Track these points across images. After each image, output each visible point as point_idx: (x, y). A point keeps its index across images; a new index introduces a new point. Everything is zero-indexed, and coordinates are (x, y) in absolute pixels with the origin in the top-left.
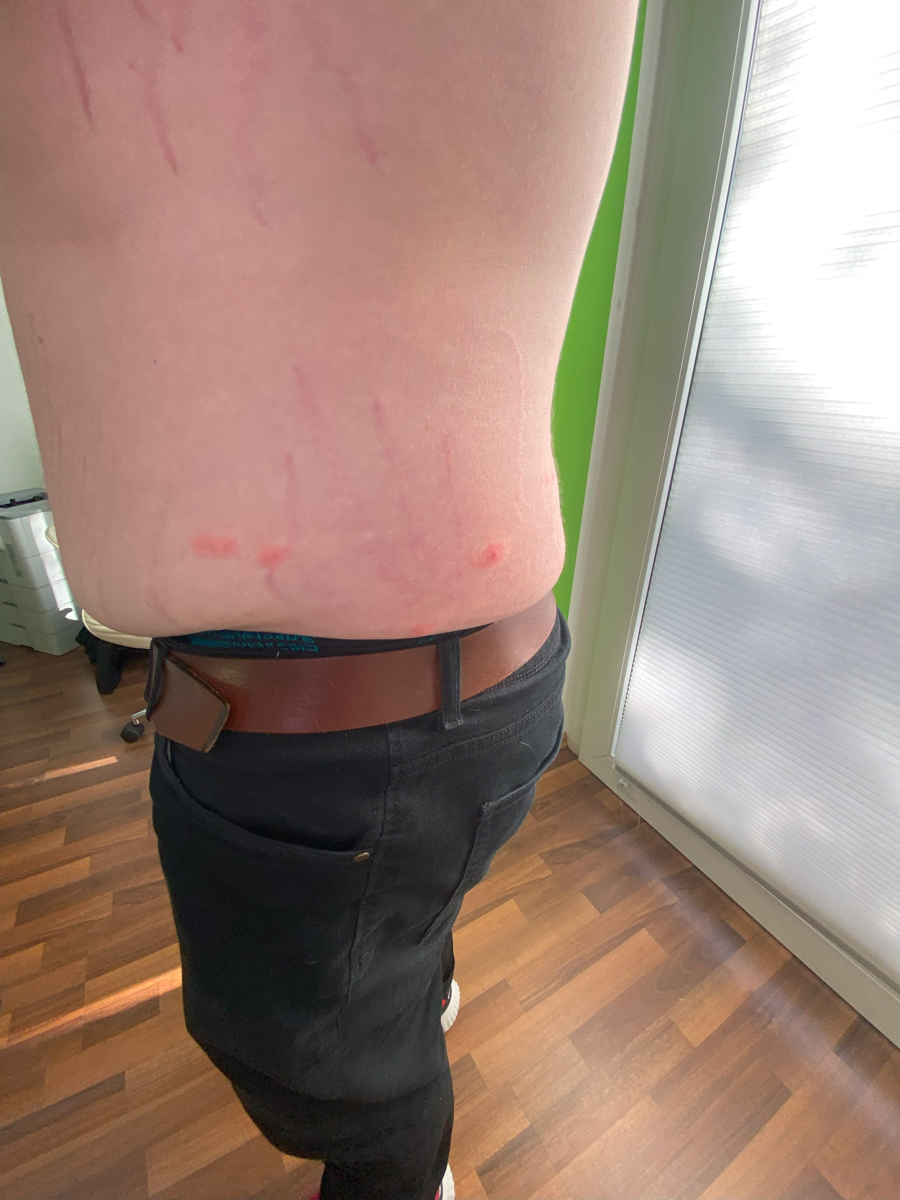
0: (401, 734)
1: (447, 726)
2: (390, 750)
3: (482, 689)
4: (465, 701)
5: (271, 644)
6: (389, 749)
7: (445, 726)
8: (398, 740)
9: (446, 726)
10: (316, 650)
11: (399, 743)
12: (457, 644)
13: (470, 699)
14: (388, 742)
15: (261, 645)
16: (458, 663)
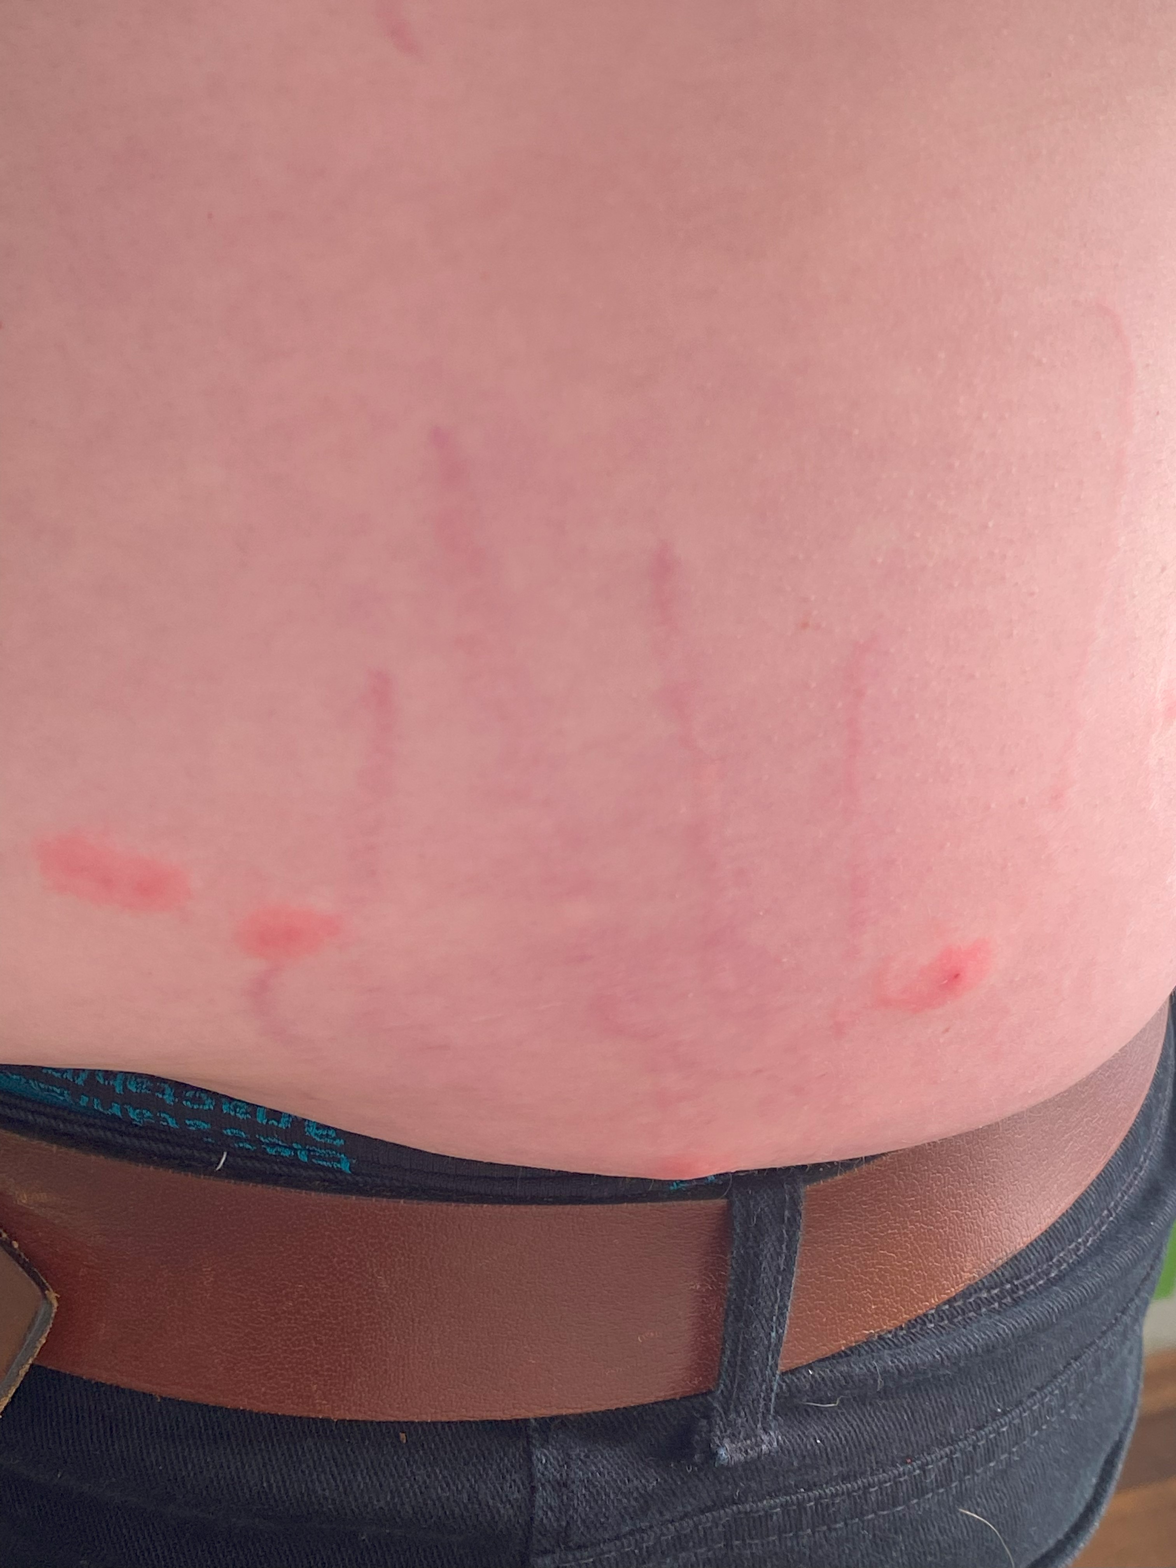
0: (574, 1457)
1: (726, 1452)
2: (537, 1504)
3: (853, 1339)
4: (792, 1372)
5: (205, 1126)
6: (532, 1501)
7: (717, 1453)
8: (564, 1475)
9: (722, 1452)
10: (345, 1167)
11: (565, 1485)
12: (795, 1203)
13: (810, 1366)
14: (531, 1476)
15: (172, 1123)
16: (790, 1261)
